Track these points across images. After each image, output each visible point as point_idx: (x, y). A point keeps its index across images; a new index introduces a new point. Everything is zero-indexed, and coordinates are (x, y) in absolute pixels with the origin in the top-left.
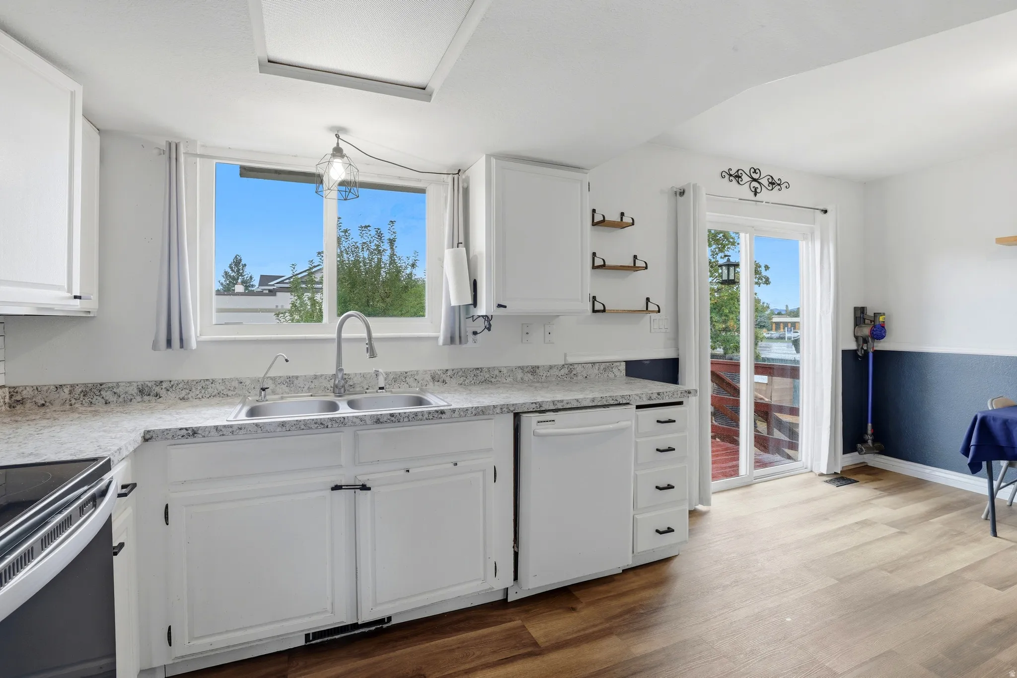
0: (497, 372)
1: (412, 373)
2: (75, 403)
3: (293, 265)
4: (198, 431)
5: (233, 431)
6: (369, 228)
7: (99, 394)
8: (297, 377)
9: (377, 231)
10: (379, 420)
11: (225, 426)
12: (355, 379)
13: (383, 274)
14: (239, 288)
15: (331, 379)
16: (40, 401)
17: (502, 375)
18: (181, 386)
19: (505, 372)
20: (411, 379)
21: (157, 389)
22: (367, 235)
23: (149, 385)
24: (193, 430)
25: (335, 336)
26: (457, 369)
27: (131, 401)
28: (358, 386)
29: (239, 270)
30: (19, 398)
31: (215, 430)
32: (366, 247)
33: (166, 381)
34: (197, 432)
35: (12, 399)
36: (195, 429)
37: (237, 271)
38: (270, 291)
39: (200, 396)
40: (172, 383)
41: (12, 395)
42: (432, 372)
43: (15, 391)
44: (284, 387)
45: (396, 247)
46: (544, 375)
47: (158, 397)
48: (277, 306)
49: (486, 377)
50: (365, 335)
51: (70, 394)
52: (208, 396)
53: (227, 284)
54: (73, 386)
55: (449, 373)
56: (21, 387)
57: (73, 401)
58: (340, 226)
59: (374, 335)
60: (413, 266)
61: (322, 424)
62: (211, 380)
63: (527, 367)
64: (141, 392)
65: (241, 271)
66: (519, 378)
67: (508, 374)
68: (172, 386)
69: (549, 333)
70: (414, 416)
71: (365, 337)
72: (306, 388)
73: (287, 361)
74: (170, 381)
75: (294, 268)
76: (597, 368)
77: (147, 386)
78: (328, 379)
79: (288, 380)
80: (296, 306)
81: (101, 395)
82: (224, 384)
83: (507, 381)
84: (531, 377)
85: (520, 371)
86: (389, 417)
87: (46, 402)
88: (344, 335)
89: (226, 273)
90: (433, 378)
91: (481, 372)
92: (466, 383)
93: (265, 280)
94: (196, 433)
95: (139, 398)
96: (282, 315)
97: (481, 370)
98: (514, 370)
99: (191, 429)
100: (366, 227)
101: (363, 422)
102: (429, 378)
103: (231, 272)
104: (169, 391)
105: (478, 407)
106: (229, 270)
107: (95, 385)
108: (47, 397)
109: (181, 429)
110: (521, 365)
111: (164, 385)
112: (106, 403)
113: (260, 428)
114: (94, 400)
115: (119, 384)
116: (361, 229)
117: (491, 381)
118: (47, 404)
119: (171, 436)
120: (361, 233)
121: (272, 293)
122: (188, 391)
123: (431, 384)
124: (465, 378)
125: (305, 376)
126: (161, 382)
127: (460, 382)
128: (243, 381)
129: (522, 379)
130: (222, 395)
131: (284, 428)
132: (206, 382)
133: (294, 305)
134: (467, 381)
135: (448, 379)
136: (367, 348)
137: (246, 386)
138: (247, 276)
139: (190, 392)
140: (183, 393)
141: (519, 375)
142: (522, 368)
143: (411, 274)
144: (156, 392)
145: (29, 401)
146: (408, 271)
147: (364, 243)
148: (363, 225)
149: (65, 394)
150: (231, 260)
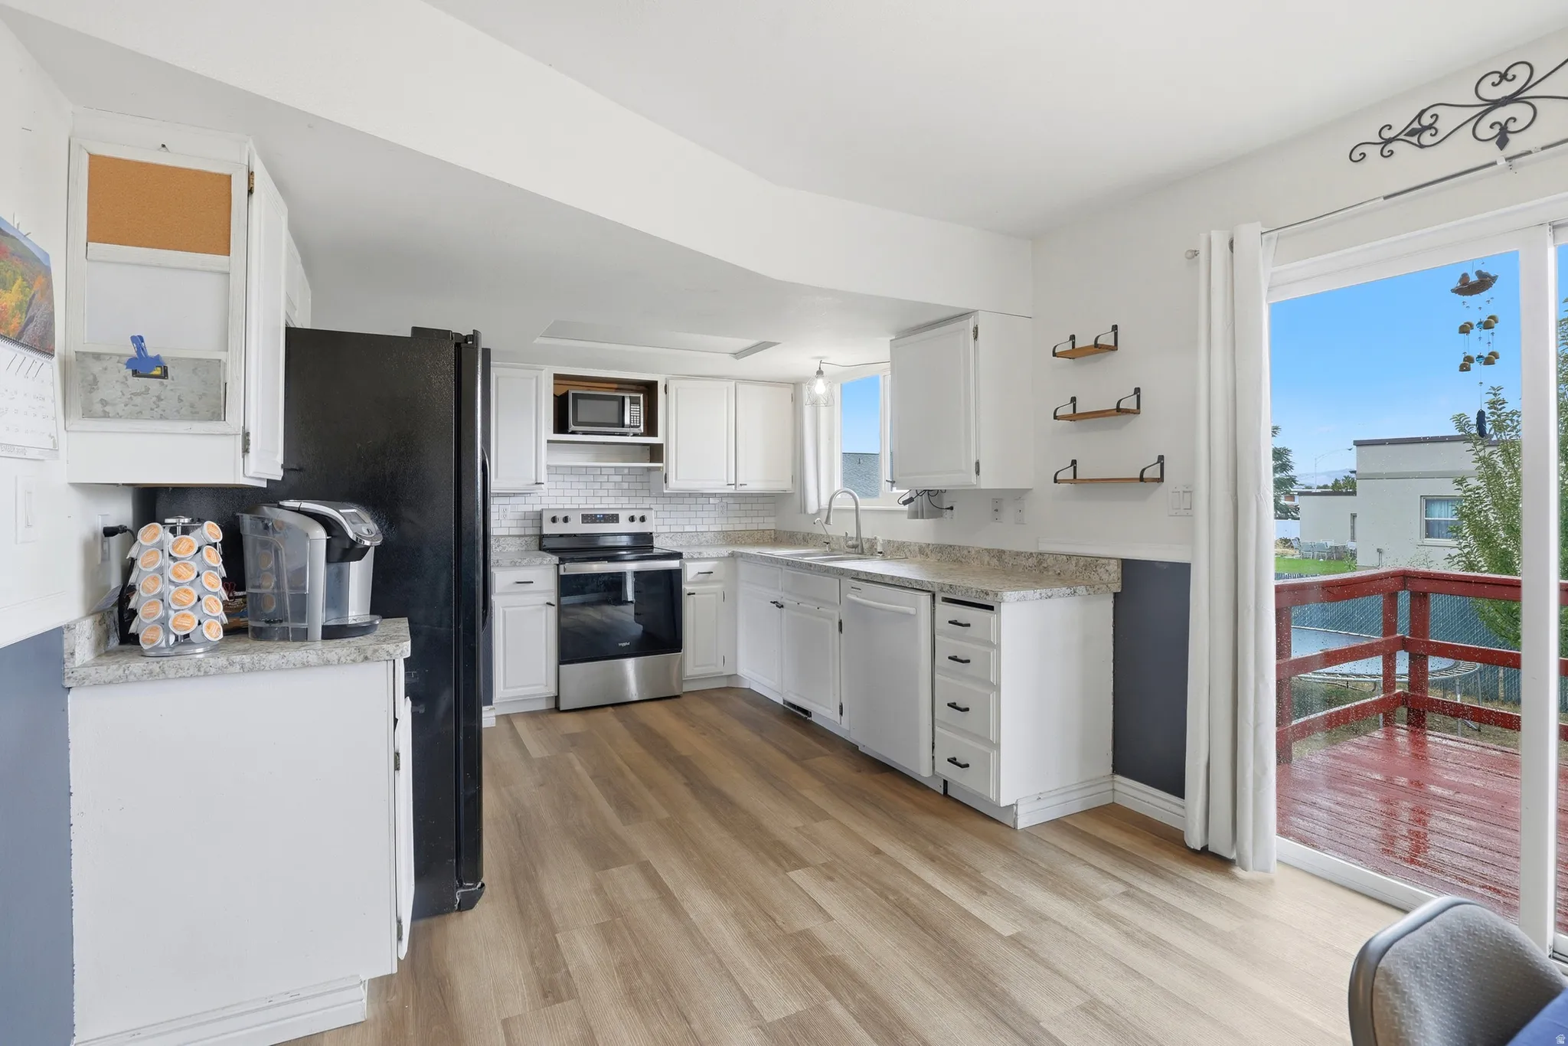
0: (965, 552)
19: (972, 553)
46: (1010, 563)
76: (1074, 562)
142: (988, 551)
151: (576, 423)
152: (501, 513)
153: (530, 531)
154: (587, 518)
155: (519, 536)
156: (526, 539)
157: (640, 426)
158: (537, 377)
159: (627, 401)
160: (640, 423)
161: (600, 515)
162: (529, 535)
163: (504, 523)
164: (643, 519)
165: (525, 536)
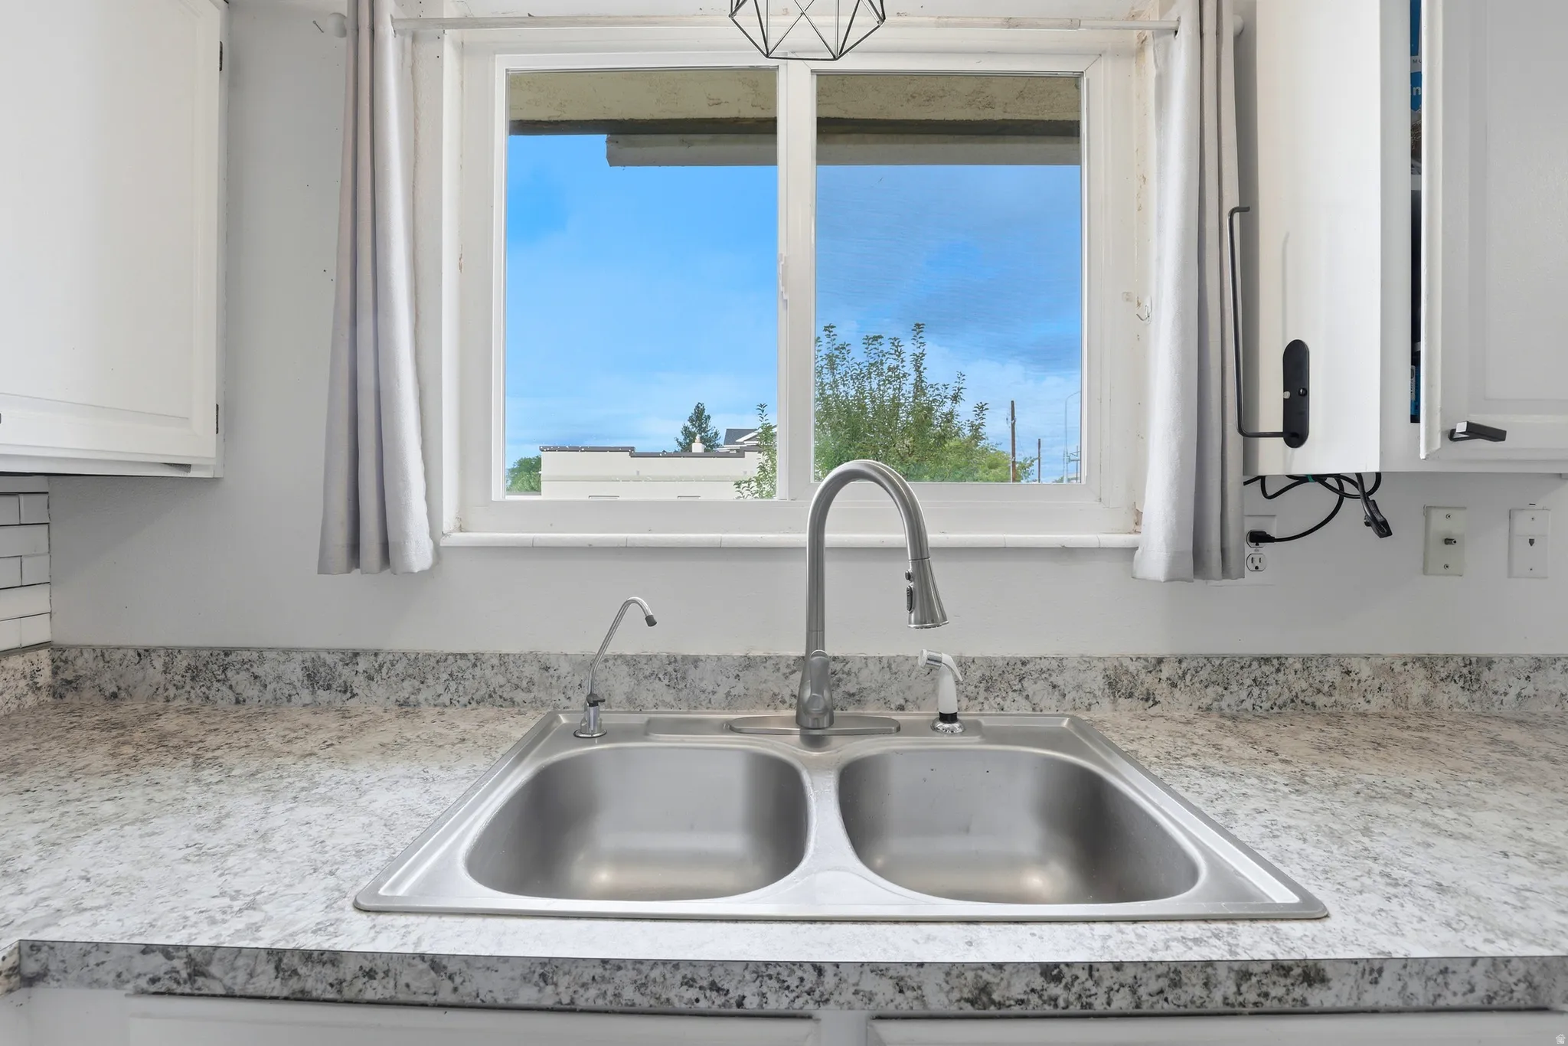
0: (1333, 674)
1: (1044, 665)
2: (175, 697)
3: (761, 406)
4: (209, 963)
5: (341, 982)
6: (880, 340)
7: (223, 677)
8: (696, 661)
9: (893, 343)
10: (985, 989)
11: (308, 956)
12: (864, 674)
13: (903, 415)
14: (698, 447)
15: (794, 672)
16: (109, 686)
17: (1354, 685)
18: (400, 667)
19: (1363, 675)
20: (1041, 683)
21: (346, 673)
22: (877, 351)
23: (329, 659)
24: (190, 961)
25: (803, 538)
26: (1195, 657)
27: (289, 701)
28: (873, 696)
29: (702, 423)
30: (69, 675)
31: (271, 968)
32: (875, 371)
33: (366, 652)
34: (204, 968)
35: (59, 678)
36: (199, 958)
37: (699, 426)
38: (738, 450)
39: (446, 699)
40: (380, 659)
41: (58, 668)
42: (1108, 664)
43: (63, 658)
44: (660, 687)
45: (925, 369)
46: (1513, 692)
47: (349, 695)
48: (745, 473)
49: (1297, 688)
50: (900, 536)
51: (165, 672)
52: (464, 700)
53: (687, 443)
54: (171, 652)
55: (1166, 671)
56: (73, 650)
57: (172, 692)
58: (834, 339)
59: (934, 537)
60: (955, 398)
61: (718, 990)
62: (472, 657)
63: (1447, 659)
64: (312, 678)
65: (704, 426)
66: (1415, 700)
67: (1377, 683)
68: (381, 666)
69: (1531, 542)
70: (1163, 983)
71: (904, 546)
72: (722, 692)
73: (651, 621)
74: (376, 655)
75: (763, 411)
77: (325, 663)
78: (784, 670)
79: (670, 669)
80: (765, 471)
81: (226, 680)
82: (503, 668)
83: (1373, 708)
84: (1463, 698)
85: (1421, 673)
86: (1038, 982)
87: (119, 689)
88: (831, 537)
89: (686, 428)
90: (1113, 685)
91: (1278, 670)
92: (1224, 704)
93: (733, 435)
94: (203, 974)
95: (306, 696)
96: (746, 485)
97: (1279, 662)
98: (1398, 668)
99: (183, 953)
100: (876, 338)
101: (909, 994)
102: (1098, 683)
103: (691, 427)
104: (373, 680)
105: (1507, 960)
106: (688, 424)
107: (215, 653)
108: (121, 676)
109: (147, 950)
110: (1421, 650)
111: (363, 664)
112: (238, 702)
113: (451, 978)
114: (213, 692)
115: (265, 654)
116: (867, 341)
117: (1314, 706)
118: (123, 694)
119: (113, 976)
120: (867, 349)
121: (740, 453)
122: (417, 683)
123: (1106, 703)
124: (1220, 690)
125: (719, 658)
126: (356, 654)
127: (1206, 701)
128: (553, 663)
129: (1427, 701)
130: (499, 701)
131: (550, 989)
132: (459, 661)
133: (762, 468)
134: (1229, 699)
135: (1162, 691)
136: (910, 592)
137: (559, 678)
138: (710, 432)
139: (421, 686)
140: (406, 689)
141: (1418, 687)
142: (1427, 663)
143: (951, 413)
144: (345, 682)
145: (88, 683)
146: (946, 409)
147: (872, 364)
148: (871, 335)
149: (155, 673)
150: (691, 411)
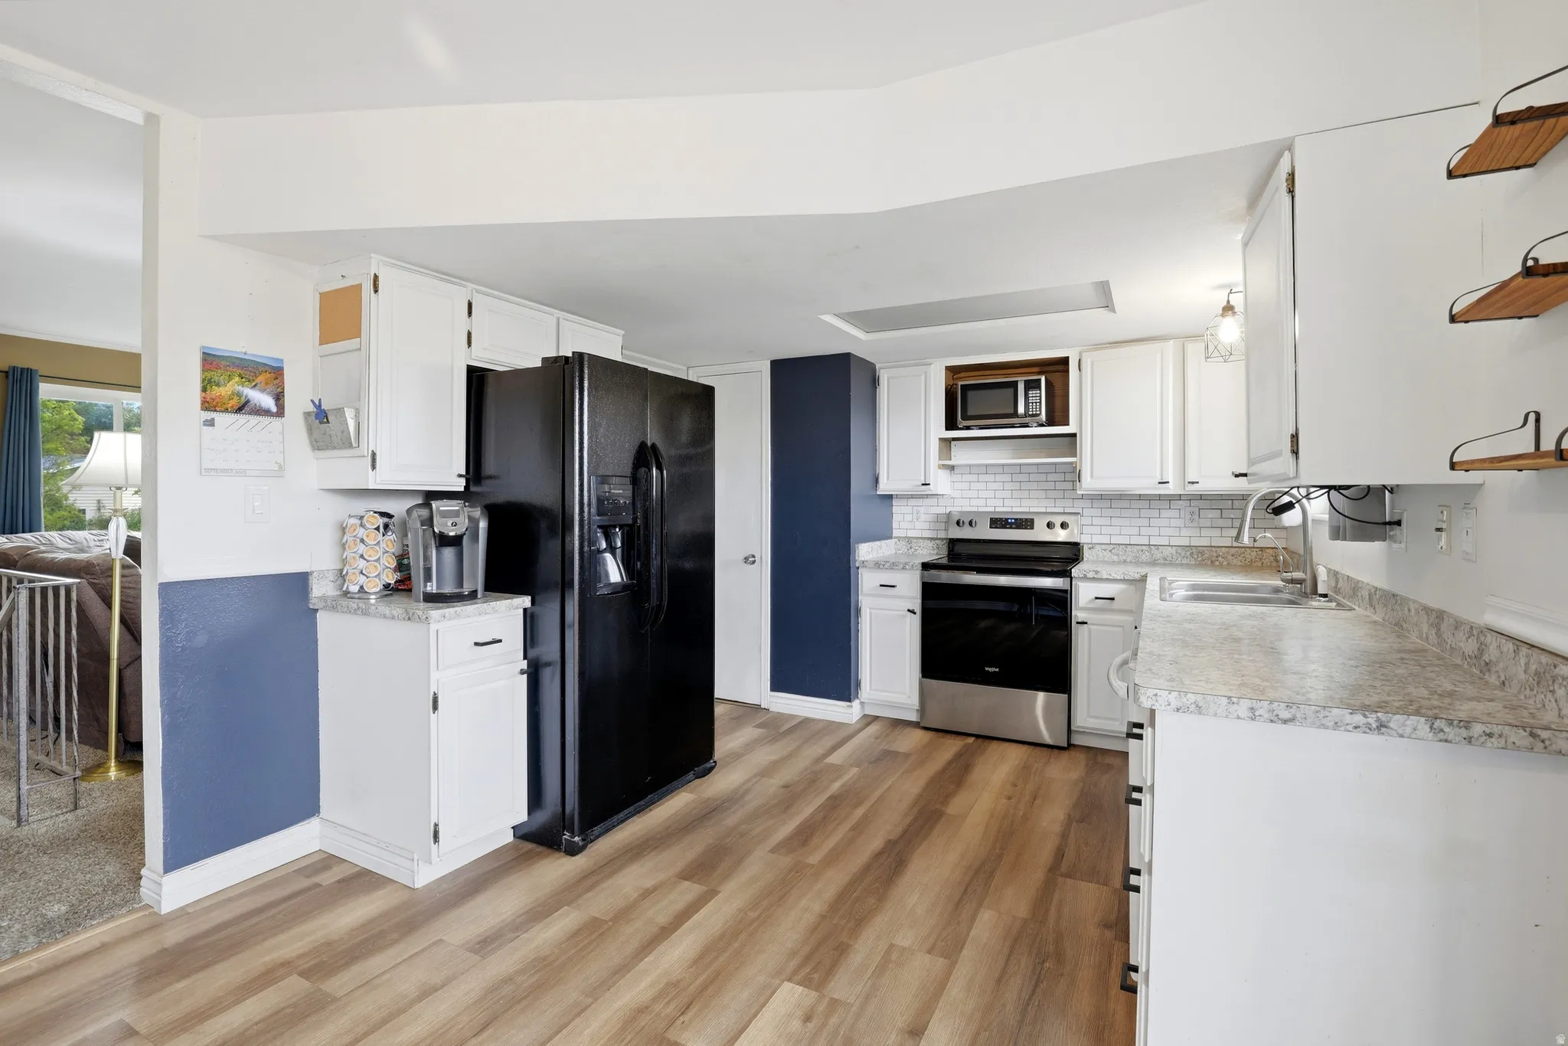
151: (965, 417)
152: (915, 515)
153: (942, 535)
154: (997, 523)
155: (932, 539)
156: (938, 542)
157: (1040, 414)
158: (926, 373)
159: (1021, 387)
160: (1040, 410)
161: (1011, 519)
162: (940, 539)
163: (917, 524)
164: (1064, 526)
165: (937, 539)
